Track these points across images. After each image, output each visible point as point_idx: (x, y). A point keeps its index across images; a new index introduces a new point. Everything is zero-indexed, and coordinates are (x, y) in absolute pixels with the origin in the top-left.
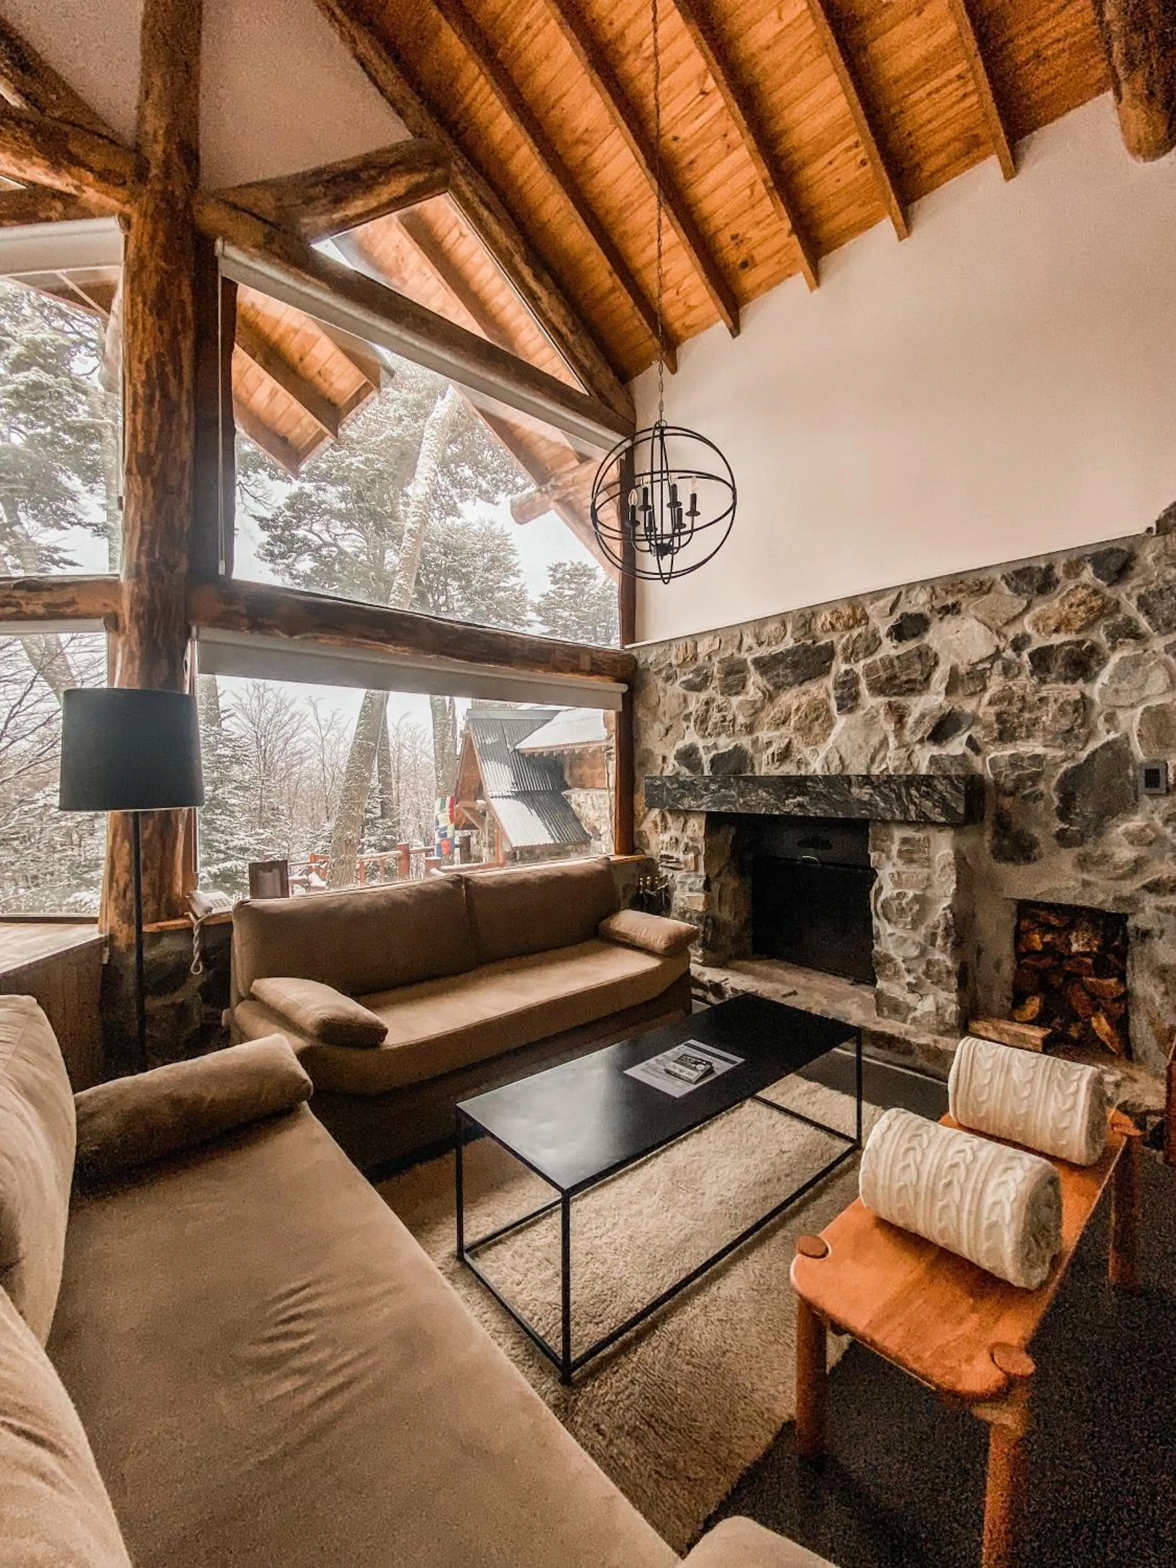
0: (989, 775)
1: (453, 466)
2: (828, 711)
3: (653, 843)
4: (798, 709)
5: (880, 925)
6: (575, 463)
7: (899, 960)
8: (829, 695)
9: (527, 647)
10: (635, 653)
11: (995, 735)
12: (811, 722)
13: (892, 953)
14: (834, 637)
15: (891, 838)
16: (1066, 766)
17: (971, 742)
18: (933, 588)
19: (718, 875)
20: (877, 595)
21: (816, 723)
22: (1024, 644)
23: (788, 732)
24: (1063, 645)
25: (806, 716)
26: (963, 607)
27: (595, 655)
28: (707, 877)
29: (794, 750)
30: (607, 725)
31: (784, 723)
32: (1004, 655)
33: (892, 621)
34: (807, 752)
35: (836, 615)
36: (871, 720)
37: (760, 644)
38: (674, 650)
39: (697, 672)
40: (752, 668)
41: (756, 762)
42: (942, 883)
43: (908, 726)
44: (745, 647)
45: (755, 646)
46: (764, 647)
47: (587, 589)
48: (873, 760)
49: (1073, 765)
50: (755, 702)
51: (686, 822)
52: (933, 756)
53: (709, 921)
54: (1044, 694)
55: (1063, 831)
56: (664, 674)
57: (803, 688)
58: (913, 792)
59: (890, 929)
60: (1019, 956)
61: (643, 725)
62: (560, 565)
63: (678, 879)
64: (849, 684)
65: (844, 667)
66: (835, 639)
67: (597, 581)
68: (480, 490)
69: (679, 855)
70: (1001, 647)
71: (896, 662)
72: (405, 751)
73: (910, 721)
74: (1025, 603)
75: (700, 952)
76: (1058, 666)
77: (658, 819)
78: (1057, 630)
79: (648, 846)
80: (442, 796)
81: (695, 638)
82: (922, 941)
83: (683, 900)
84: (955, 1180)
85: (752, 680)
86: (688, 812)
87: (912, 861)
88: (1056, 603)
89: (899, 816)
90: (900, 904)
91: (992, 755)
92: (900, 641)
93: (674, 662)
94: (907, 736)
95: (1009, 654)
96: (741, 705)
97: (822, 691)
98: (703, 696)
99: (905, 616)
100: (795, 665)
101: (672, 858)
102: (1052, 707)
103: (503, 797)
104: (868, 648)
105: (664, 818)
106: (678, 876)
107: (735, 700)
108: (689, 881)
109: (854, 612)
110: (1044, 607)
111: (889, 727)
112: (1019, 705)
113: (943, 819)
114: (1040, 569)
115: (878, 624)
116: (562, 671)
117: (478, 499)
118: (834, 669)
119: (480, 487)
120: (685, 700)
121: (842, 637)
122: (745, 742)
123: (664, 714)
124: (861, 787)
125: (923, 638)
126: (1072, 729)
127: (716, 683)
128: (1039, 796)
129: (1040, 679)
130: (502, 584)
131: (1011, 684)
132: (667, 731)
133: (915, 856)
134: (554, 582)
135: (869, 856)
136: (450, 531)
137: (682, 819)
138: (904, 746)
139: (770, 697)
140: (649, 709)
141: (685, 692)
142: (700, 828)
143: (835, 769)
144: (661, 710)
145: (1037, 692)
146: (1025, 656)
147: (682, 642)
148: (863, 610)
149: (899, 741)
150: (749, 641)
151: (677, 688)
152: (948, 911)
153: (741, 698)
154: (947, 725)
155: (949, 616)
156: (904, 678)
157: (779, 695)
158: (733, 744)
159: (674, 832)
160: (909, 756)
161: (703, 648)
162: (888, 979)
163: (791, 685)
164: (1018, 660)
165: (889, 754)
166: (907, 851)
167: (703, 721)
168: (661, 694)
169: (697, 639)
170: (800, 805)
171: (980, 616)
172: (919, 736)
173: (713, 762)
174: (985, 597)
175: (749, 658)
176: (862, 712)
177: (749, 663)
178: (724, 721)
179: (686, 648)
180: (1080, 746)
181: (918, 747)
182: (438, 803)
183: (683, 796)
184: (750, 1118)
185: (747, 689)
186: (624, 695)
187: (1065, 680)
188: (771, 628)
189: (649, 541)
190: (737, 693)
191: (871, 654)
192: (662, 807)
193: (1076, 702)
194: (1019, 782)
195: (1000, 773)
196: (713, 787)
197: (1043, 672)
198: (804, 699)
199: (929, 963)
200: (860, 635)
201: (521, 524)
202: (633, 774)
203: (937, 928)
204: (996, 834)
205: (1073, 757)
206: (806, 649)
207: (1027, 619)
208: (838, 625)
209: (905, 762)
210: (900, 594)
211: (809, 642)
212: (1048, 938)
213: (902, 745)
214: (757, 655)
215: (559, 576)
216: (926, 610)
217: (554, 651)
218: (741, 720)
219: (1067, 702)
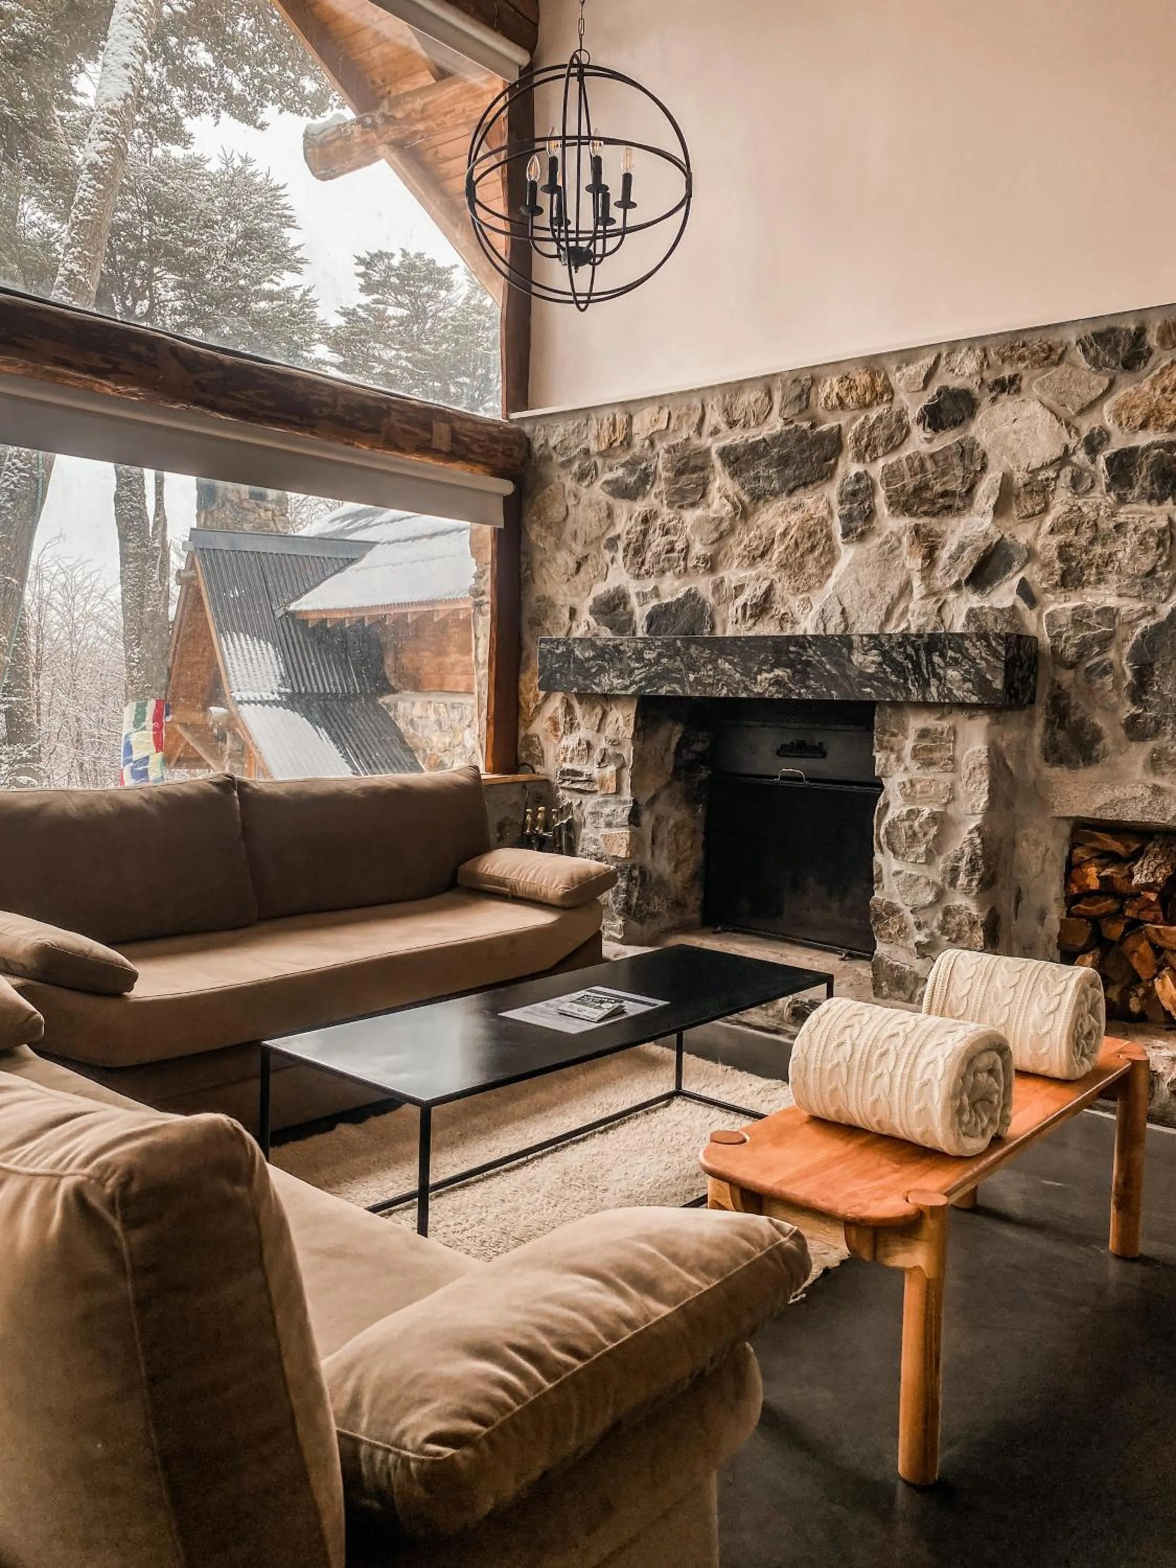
0: (1046, 640)
1: (173, 41)
2: (829, 537)
3: (550, 756)
4: (784, 534)
5: (884, 861)
6: (426, 79)
7: (907, 912)
8: (831, 513)
9: (341, 401)
10: (527, 428)
11: (1057, 578)
12: (802, 556)
13: (898, 901)
14: (842, 419)
15: (903, 729)
16: (1146, 623)
17: (1025, 590)
18: (984, 350)
19: (653, 800)
20: (907, 356)
21: (811, 557)
22: (1100, 443)
23: (767, 569)
24: (1148, 448)
25: (797, 544)
26: (1024, 384)
27: (457, 425)
28: (635, 802)
29: (777, 598)
30: (475, 553)
31: (763, 555)
32: (1074, 459)
33: (926, 398)
34: (795, 603)
35: (846, 384)
36: (889, 553)
37: (732, 424)
38: (593, 423)
39: (630, 466)
40: (718, 463)
41: (718, 620)
42: (969, 795)
43: (941, 564)
44: (707, 428)
45: (723, 427)
46: (737, 429)
47: (431, 307)
48: (889, 613)
49: (1153, 622)
50: (721, 520)
51: (605, 714)
52: (971, 610)
53: (636, 873)
54: (1121, 519)
55: (1135, 717)
56: (575, 467)
57: (794, 500)
58: (936, 659)
59: (896, 866)
60: (1071, 900)
61: (538, 556)
62: (381, 256)
63: (588, 809)
64: (861, 496)
65: (856, 468)
66: (843, 423)
67: (452, 296)
68: (229, 96)
69: (590, 768)
70: (1071, 446)
71: (929, 464)
72: (52, 615)
73: (944, 555)
74: (1106, 382)
75: (620, 922)
76: (1142, 479)
77: (561, 711)
78: (1144, 426)
79: (541, 760)
80: (140, 697)
81: (629, 407)
82: (939, 880)
83: (595, 842)
84: (892, 1048)
85: (717, 484)
86: (608, 698)
87: (930, 763)
88: (1146, 386)
89: (916, 695)
90: (911, 827)
91: (1051, 608)
92: (936, 431)
93: (594, 448)
94: (940, 579)
95: (1081, 457)
96: (699, 524)
97: (821, 505)
98: (640, 507)
99: (944, 391)
100: (784, 462)
101: (580, 774)
102: (1132, 539)
103: (263, 703)
104: (890, 438)
105: (569, 709)
106: (590, 803)
107: (690, 516)
108: (607, 810)
109: (873, 381)
110: (1131, 389)
111: (915, 563)
112: (1089, 534)
113: (974, 699)
114: (1128, 331)
115: (907, 403)
116: (402, 450)
117: (224, 115)
118: (840, 470)
119: (229, 89)
120: (610, 515)
121: (854, 419)
122: (703, 585)
123: (575, 536)
124: (866, 653)
125: (967, 428)
126: (1153, 571)
127: (661, 486)
128: (1106, 669)
129: (1119, 495)
130: (266, 286)
131: (1080, 502)
132: (579, 565)
133: (936, 755)
134: (367, 288)
135: (874, 758)
136: (166, 169)
137: (598, 710)
138: (934, 594)
139: (743, 513)
140: (549, 527)
141: (611, 500)
142: (626, 725)
143: (834, 627)
144: (570, 526)
145: (1113, 515)
146: (1101, 460)
147: (606, 415)
148: (886, 378)
149: (927, 587)
150: (714, 418)
151: (597, 492)
152: (975, 835)
153: (699, 512)
154: (994, 562)
155: (1004, 396)
156: (938, 488)
157: (756, 510)
158: (684, 590)
159: (583, 733)
160: (940, 610)
161: (643, 425)
162: (891, 940)
163: (775, 494)
164: (1092, 468)
165: (911, 606)
166: (924, 748)
167: (637, 550)
168: (571, 501)
169: (632, 409)
170: (777, 682)
171: (1046, 399)
172: (955, 579)
173: (652, 619)
174: (1054, 369)
175: (715, 446)
176: (877, 541)
177: (714, 456)
178: (671, 550)
179: (614, 424)
180: (1164, 597)
181: (952, 595)
182: (129, 712)
183: (602, 670)
184: (677, 1118)
185: (710, 497)
186: (506, 499)
187: (1151, 498)
188: (749, 398)
189: (557, 240)
190: (694, 505)
191: (896, 448)
192: (566, 691)
193: (1163, 531)
194: (1084, 647)
195: (1059, 635)
196: (649, 655)
197: (1122, 487)
198: (795, 518)
199: (947, 912)
200: (880, 419)
201: (323, 178)
202: (520, 638)
203: (959, 860)
204: (1049, 724)
205: (1154, 611)
206: (802, 436)
207: (1107, 407)
208: (848, 400)
209: (934, 618)
210: (939, 357)
211: (806, 425)
212: (1108, 872)
213: (931, 593)
214: (727, 442)
215: (376, 277)
216: (972, 385)
217: (388, 412)
218: (698, 549)
219: (1150, 532)
